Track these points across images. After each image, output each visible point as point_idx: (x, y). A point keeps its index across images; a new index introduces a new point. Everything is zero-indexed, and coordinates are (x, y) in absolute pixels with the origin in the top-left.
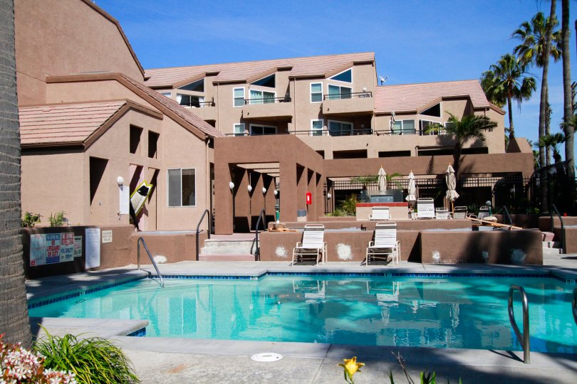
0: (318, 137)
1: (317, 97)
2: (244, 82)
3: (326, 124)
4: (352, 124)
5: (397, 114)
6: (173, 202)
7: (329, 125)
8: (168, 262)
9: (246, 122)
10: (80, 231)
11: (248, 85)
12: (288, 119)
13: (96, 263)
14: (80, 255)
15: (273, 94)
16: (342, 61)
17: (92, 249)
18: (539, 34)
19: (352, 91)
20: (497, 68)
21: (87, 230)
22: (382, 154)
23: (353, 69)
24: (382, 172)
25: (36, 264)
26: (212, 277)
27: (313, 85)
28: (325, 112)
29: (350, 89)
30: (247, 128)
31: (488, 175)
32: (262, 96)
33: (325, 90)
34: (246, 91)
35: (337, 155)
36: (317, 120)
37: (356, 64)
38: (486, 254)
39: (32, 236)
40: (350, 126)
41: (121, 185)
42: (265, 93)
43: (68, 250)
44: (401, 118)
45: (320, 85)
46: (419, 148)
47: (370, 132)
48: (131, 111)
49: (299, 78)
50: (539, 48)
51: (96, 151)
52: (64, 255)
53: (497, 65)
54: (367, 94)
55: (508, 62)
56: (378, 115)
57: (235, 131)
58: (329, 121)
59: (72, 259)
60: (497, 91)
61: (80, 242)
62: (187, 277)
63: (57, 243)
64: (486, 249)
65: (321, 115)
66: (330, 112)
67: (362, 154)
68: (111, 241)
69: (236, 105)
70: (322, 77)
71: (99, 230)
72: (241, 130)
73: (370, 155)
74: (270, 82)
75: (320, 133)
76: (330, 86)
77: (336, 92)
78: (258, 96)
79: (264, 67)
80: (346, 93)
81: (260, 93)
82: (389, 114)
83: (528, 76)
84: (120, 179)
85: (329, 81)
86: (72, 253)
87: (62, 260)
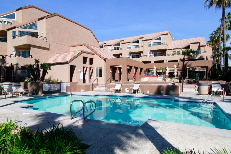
0: (150, 57)
1: (150, 45)
2: (130, 42)
3: (152, 53)
4: (161, 53)
5: (174, 49)
6: (97, 76)
7: (153, 53)
8: (84, 91)
9: (130, 53)
10: (59, 83)
11: (131, 43)
12: (142, 52)
13: (65, 91)
14: (59, 89)
15: (138, 45)
16: (158, 34)
17: (63, 88)
18: (229, 19)
19: (161, 43)
20: (215, 32)
21: (61, 83)
22: (169, 61)
23: (162, 36)
24: (155, 67)
25: (45, 91)
26: (84, 95)
27: (149, 42)
28: (152, 50)
29: (160, 42)
30: (131, 55)
31: (199, 67)
32: (135, 46)
33: (152, 43)
34: (130, 45)
35: (155, 62)
36: (150, 52)
37: (162, 35)
38: (162, 92)
39: (44, 84)
40: (160, 53)
41: (80, 72)
42: (136, 45)
43: (55, 88)
44: (176, 50)
45: (151, 42)
46: (181, 59)
47: (165, 55)
48: (83, 53)
49: (145, 40)
50: (229, 24)
51: (72, 63)
52: (54, 89)
53: (215, 31)
54: (165, 44)
55: (219, 30)
56: (169, 50)
57: (128, 56)
58: (153, 52)
59: (56, 90)
60: (215, 39)
61: (59, 86)
62: (79, 95)
63: (52, 86)
64: (162, 91)
65: (151, 51)
66: (153, 50)
67: (163, 61)
68: (69, 86)
69: (128, 49)
70: (152, 40)
71: (65, 83)
72: (129, 56)
73: (165, 62)
74: (137, 42)
75: (151, 56)
76: (154, 42)
77: (156, 44)
78: (134, 46)
79: (135, 38)
80: (159, 44)
81: (134, 45)
82: (171, 49)
83: (227, 34)
84: (80, 70)
85: (154, 41)
86: (57, 88)
87: (53, 90)
